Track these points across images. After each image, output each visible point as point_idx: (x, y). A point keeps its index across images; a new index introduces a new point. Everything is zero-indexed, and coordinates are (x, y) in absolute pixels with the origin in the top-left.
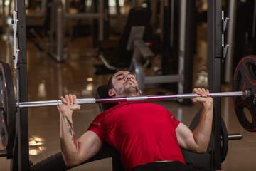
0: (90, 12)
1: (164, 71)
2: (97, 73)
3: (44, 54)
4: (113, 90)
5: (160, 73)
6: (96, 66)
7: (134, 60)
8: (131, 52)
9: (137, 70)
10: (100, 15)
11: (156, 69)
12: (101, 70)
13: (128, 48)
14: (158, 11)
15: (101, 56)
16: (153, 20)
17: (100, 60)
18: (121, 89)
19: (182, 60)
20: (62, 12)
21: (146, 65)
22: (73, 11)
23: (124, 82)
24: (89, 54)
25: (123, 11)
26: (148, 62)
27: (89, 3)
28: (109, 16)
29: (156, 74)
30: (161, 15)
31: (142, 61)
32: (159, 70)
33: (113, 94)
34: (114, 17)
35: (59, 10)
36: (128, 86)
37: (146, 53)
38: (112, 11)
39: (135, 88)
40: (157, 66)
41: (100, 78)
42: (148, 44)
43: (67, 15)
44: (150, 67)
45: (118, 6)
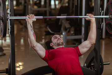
0: (43, 7)
1: (76, 34)
2: (46, 35)
3: (23, 26)
4: (52, 44)
5: (74, 34)
6: (45, 32)
7: (62, 29)
8: (61, 26)
9: (63, 34)
10: (47, 9)
11: (72, 32)
12: (48, 33)
13: (60, 24)
14: (73, 7)
15: (48, 27)
16: (71, 11)
17: (47, 29)
18: (56, 43)
19: (83, 29)
20: (31, 8)
21: (67, 31)
22: (36, 7)
23: (57, 40)
24: (43, 26)
25: (58, 7)
26: (68, 30)
27: (43, 3)
28: (51, 9)
29: (72, 35)
30: (74, 9)
31: (66, 29)
32: (73, 33)
33: (52, 45)
34: (53, 9)
35: (29, 7)
36: (59, 42)
37: (67, 26)
38: (53, 7)
39: (62, 42)
40: (72, 31)
41: (48, 37)
42: (68, 22)
43: (33, 9)
44: (69, 32)
45: (55, 5)
